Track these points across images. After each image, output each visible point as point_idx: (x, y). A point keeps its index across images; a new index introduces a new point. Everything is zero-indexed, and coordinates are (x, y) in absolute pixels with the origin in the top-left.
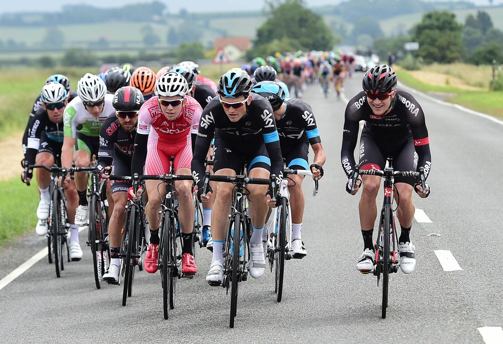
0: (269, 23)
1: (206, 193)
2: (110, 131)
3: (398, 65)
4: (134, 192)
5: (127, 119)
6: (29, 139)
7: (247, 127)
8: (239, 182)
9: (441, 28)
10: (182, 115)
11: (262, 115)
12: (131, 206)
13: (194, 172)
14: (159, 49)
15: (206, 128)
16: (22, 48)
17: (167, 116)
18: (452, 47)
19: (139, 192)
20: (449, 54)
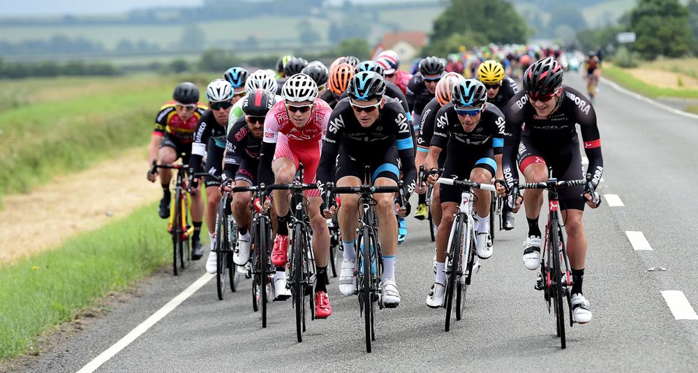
0: (447, 13)
1: (329, 208)
2: (239, 136)
3: (609, 61)
4: (261, 204)
5: (257, 125)
6: (193, 144)
7: (378, 132)
8: (365, 192)
9: (663, 14)
10: (312, 120)
11: (396, 120)
12: (260, 218)
13: (319, 182)
14: (318, 48)
15: (335, 133)
16: (155, 51)
17: (294, 122)
18: (678, 38)
19: (267, 204)
20: (674, 47)
